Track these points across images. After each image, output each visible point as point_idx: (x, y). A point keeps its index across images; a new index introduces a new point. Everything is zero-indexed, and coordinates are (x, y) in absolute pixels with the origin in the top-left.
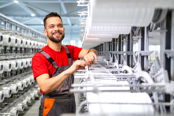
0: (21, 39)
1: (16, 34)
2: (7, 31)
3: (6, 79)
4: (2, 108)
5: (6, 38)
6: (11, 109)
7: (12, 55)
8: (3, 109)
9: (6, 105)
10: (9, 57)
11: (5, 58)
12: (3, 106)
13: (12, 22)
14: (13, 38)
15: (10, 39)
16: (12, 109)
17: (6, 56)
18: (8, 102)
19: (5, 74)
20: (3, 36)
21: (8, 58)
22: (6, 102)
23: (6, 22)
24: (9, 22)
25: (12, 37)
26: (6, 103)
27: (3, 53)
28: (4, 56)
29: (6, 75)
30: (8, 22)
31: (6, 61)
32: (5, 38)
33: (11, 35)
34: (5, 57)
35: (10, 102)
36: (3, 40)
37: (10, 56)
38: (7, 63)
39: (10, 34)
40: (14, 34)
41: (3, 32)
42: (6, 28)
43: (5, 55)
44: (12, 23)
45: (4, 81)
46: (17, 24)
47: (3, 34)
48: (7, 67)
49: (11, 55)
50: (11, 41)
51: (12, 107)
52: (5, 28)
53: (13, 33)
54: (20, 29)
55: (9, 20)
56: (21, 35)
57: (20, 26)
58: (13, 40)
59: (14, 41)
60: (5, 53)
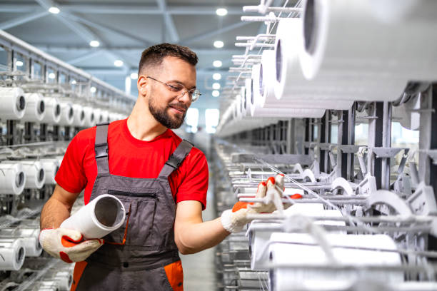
0: (69, 105)
1: (56, 91)
2: (33, 85)
3: (29, 207)
4: (16, 282)
5: (34, 103)
6: (42, 287)
7: (47, 145)
8: (21, 285)
9: (28, 275)
10: (39, 151)
11: (30, 155)
12: (20, 277)
13: (46, 60)
14: (51, 102)
15: (42, 104)
16: (44, 286)
17: (32, 148)
18: (31, 266)
19: (28, 194)
20: (27, 96)
21: (35, 153)
22: (28, 267)
23: (33, 62)
24: (40, 60)
25: (47, 100)
26: (27, 270)
27: (23, 140)
28: (26, 149)
29: (28, 197)
30: (37, 62)
31: (31, 162)
32: (29, 103)
33: (44, 95)
34: (28, 150)
35: (36, 266)
36: (25, 107)
37: (41, 149)
38: (34, 167)
39: (43, 91)
40: (52, 91)
41: (24, 86)
42: (32, 75)
43: (28, 147)
44: (48, 64)
45: (23, 214)
46: (58, 66)
47: (26, 92)
48: (33, 177)
49: (42, 146)
50: (46, 109)
51: (43, 280)
52: (30, 77)
53: (49, 90)
54: (66, 80)
55: (39, 56)
56: (68, 95)
57: (66, 72)
58: (51, 106)
59: (53, 111)
60: (28, 139)
